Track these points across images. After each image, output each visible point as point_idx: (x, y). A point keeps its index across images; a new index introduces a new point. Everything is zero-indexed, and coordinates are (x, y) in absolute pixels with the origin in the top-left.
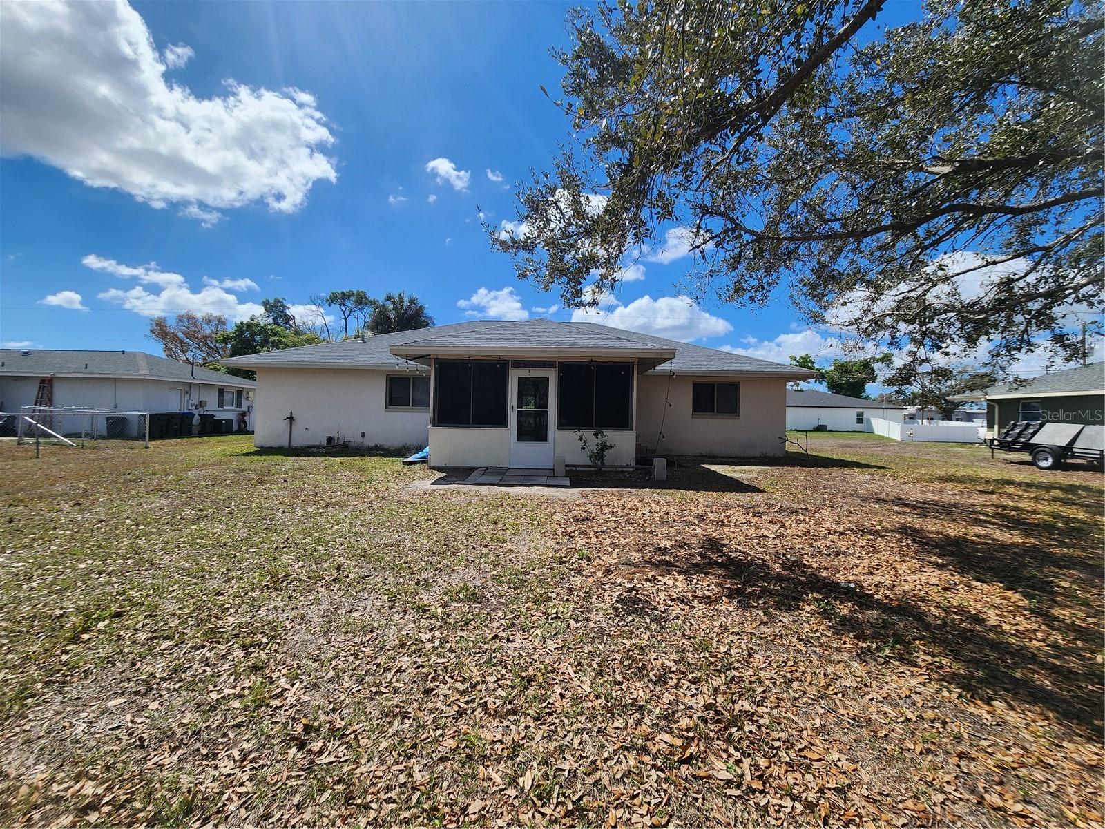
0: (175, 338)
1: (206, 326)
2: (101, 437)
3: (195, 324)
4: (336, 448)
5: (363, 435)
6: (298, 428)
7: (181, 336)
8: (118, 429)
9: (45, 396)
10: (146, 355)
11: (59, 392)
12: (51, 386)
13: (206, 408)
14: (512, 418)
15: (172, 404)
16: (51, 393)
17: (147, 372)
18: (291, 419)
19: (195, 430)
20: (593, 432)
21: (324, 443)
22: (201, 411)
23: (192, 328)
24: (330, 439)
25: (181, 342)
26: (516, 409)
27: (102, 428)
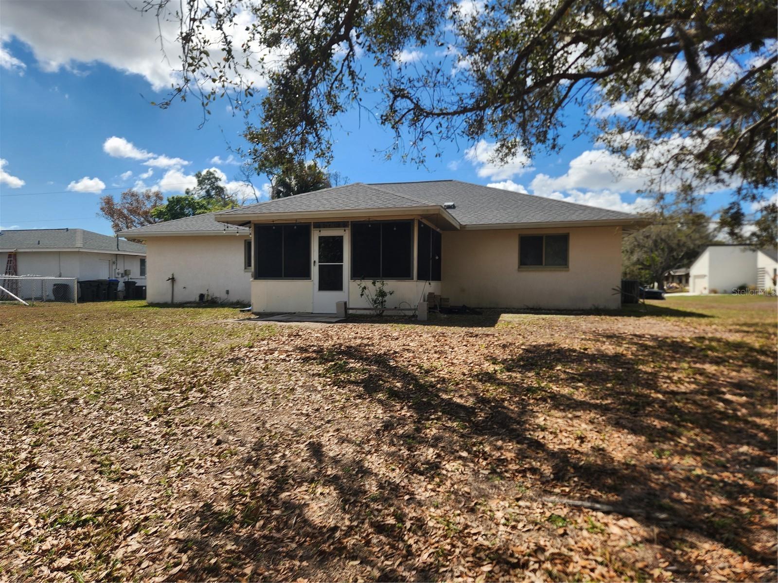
0: (121, 214)
1: (146, 203)
2: (49, 301)
3: (137, 200)
4: (206, 302)
5: (228, 292)
6: (178, 286)
7: (125, 212)
8: (61, 293)
9: (12, 268)
10: (84, 231)
11: (22, 264)
12: (16, 260)
13: (130, 276)
14: (315, 271)
15: (103, 273)
16: (16, 265)
17: (81, 246)
18: (173, 279)
19: (121, 295)
20: (372, 281)
21: (198, 299)
22: (126, 279)
23: (135, 204)
24: (202, 296)
25: (126, 218)
26: (317, 264)
27: (49, 292)
